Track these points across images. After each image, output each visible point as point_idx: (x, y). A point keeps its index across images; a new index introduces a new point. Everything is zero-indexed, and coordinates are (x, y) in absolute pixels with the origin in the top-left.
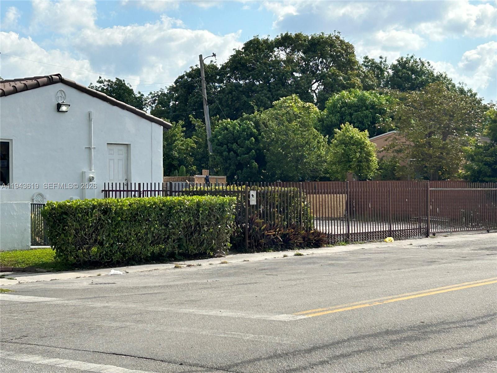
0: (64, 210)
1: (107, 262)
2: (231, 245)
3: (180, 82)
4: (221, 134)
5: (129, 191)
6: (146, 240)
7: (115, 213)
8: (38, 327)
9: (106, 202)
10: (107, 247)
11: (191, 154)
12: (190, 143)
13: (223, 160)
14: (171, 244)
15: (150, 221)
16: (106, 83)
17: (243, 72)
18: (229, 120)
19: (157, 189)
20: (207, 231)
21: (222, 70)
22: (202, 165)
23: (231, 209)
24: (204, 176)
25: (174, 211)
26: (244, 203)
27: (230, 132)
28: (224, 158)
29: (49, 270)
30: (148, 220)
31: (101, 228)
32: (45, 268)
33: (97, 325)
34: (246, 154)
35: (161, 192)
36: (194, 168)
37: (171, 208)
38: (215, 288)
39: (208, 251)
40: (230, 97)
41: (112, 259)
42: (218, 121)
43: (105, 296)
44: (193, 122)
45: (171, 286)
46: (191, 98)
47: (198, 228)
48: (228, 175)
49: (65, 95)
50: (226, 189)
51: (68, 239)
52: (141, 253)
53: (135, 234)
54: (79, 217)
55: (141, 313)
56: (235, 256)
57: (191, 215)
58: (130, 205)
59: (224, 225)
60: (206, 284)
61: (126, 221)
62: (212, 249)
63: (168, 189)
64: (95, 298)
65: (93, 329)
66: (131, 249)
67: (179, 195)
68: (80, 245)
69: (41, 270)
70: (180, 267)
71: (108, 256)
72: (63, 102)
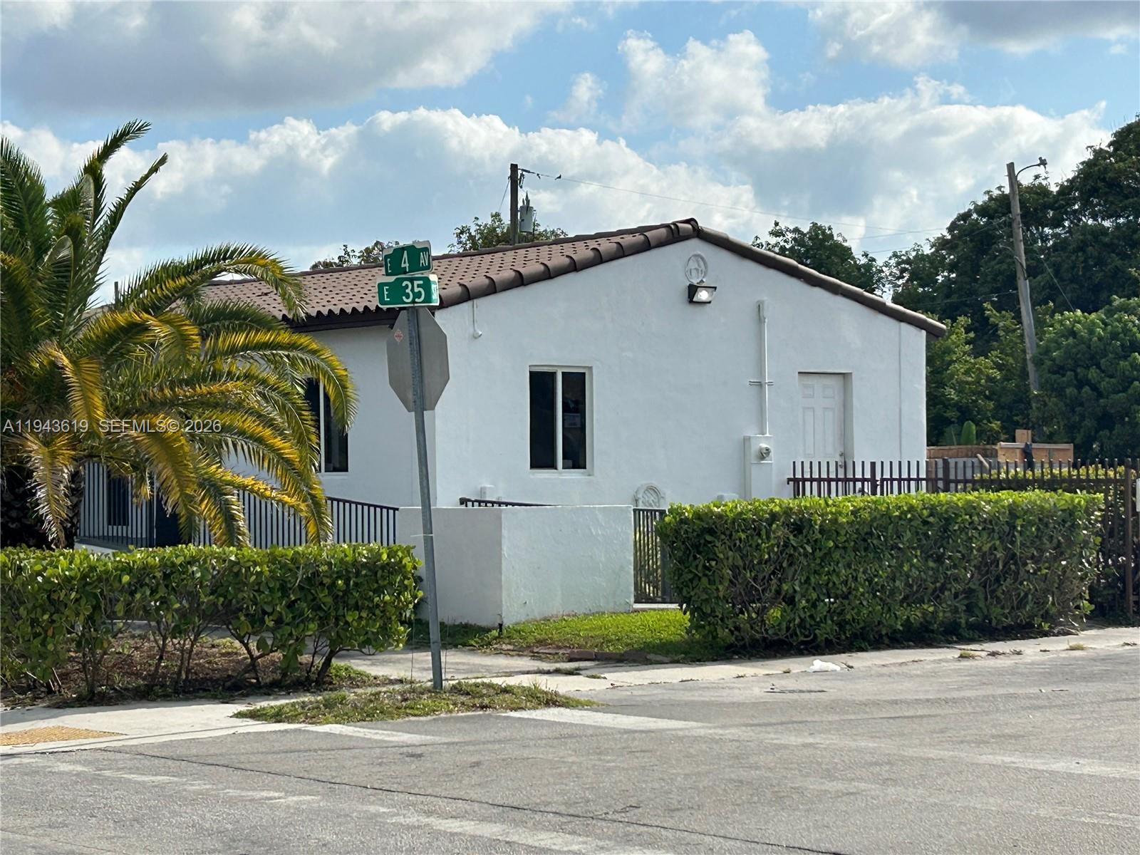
0: (708, 523)
1: (803, 643)
2: (1093, 607)
3: (962, 226)
4: (1059, 346)
5: (850, 480)
6: (892, 593)
7: (822, 531)
8: (662, 787)
9: (799, 506)
10: (804, 608)
11: (987, 392)
12: (986, 368)
13: (1066, 405)
14: (949, 603)
15: (900, 548)
16: (790, 236)
17: (1111, 198)
18: (1079, 312)
19: (914, 475)
20: (1035, 573)
21: (1061, 197)
22: (1015, 418)
23: (1090, 523)
24: (1020, 444)
25: (956, 528)
26: (1122, 509)
27: (1082, 341)
28: (1068, 401)
29: (676, 658)
30: (895, 547)
31: (790, 565)
32: (667, 654)
33: (793, 785)
34: (1120, 392)
35: (924, 482)
36: (996, 425)
37: (948, 521)
38: (1059, 706)
39: (1037, 621)
40: (1082, 259)
41: (815, 635)
42: (1052, 316)
43: (804, 719)
44: (992, 319)
45: (954, 701)
46: (986, 263)
47: (1013, 567)
48: (1078, 440)
49: (706, 267)
50: (1078, 475)
51: (717, 589)
52: (879, 623)
53: (867, 580)
54: (740, 539)
55: (889, 763)
56: (1101, 632)
57: (996, 536)
58: (853, 513)
59: (1075, 559)
60: (1038, 698)
61: (845, 548)
62: (1046, 617)
63: (940, 475)
64: (782, 723)
65: (783, 794)
66: (858, 614)
67: (964, 490)
68: (743, 602)
69: (659, 658)
70: (973, 657)
71: (805, 628)
72: (702, 281)
